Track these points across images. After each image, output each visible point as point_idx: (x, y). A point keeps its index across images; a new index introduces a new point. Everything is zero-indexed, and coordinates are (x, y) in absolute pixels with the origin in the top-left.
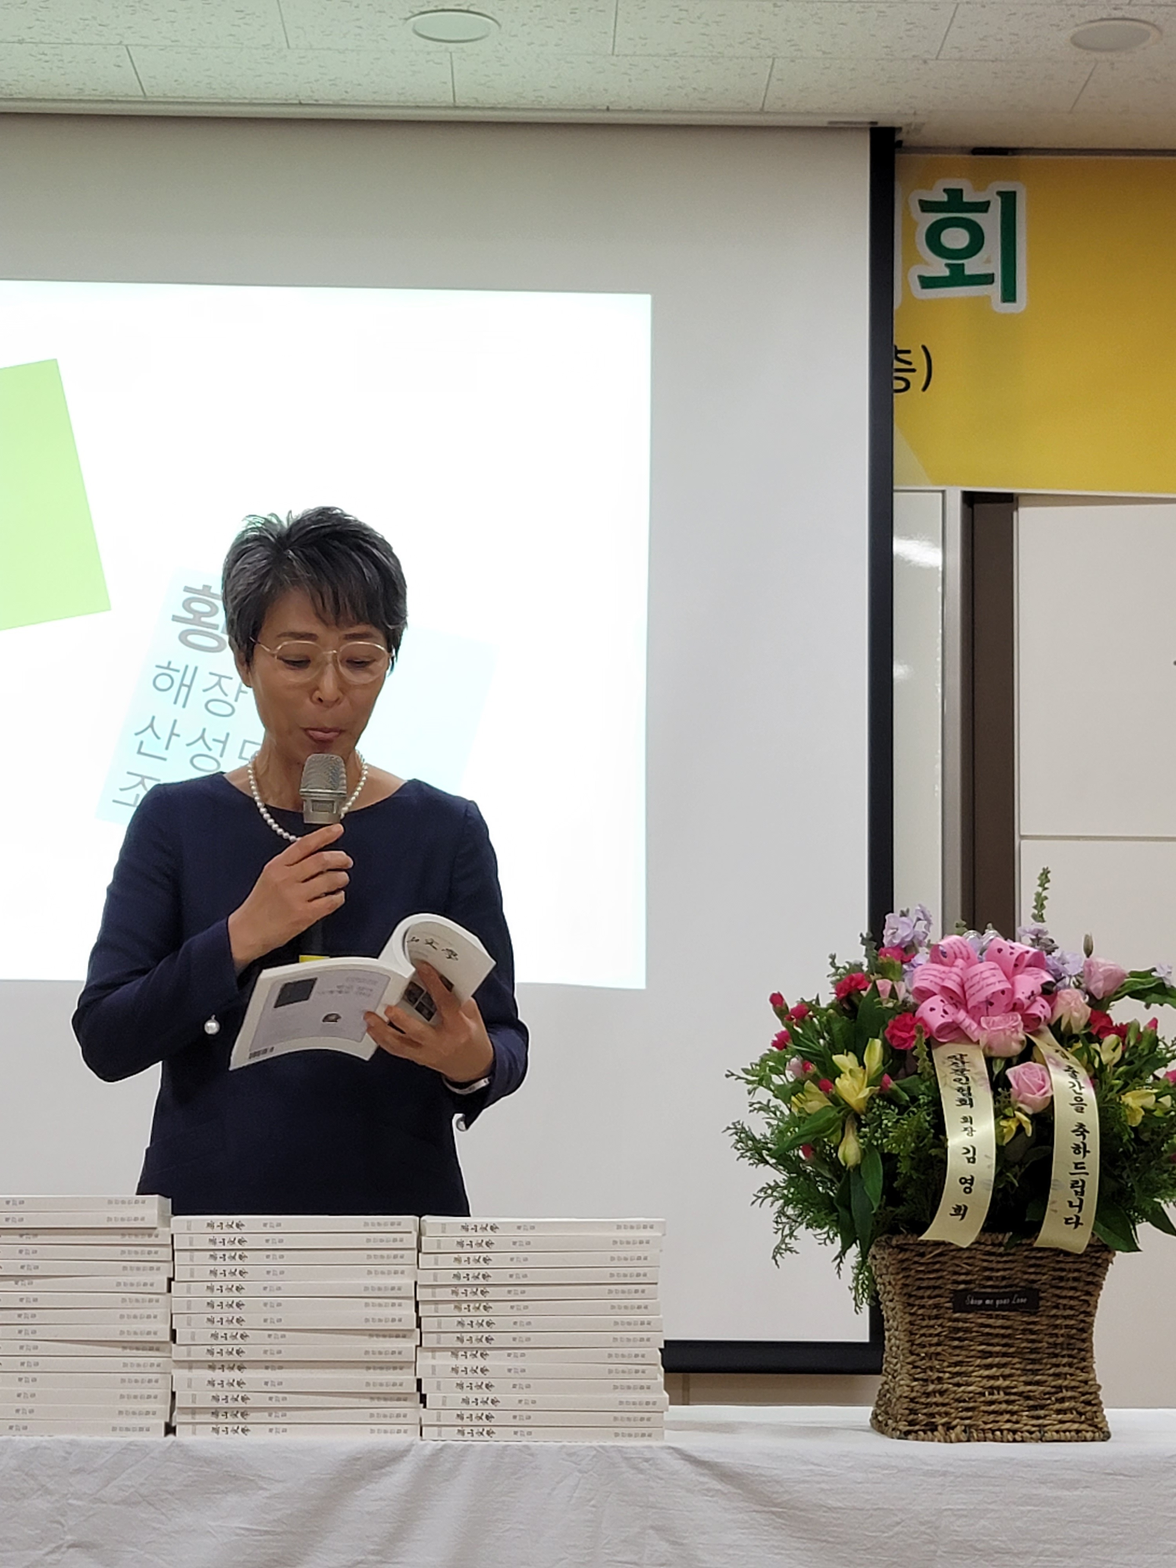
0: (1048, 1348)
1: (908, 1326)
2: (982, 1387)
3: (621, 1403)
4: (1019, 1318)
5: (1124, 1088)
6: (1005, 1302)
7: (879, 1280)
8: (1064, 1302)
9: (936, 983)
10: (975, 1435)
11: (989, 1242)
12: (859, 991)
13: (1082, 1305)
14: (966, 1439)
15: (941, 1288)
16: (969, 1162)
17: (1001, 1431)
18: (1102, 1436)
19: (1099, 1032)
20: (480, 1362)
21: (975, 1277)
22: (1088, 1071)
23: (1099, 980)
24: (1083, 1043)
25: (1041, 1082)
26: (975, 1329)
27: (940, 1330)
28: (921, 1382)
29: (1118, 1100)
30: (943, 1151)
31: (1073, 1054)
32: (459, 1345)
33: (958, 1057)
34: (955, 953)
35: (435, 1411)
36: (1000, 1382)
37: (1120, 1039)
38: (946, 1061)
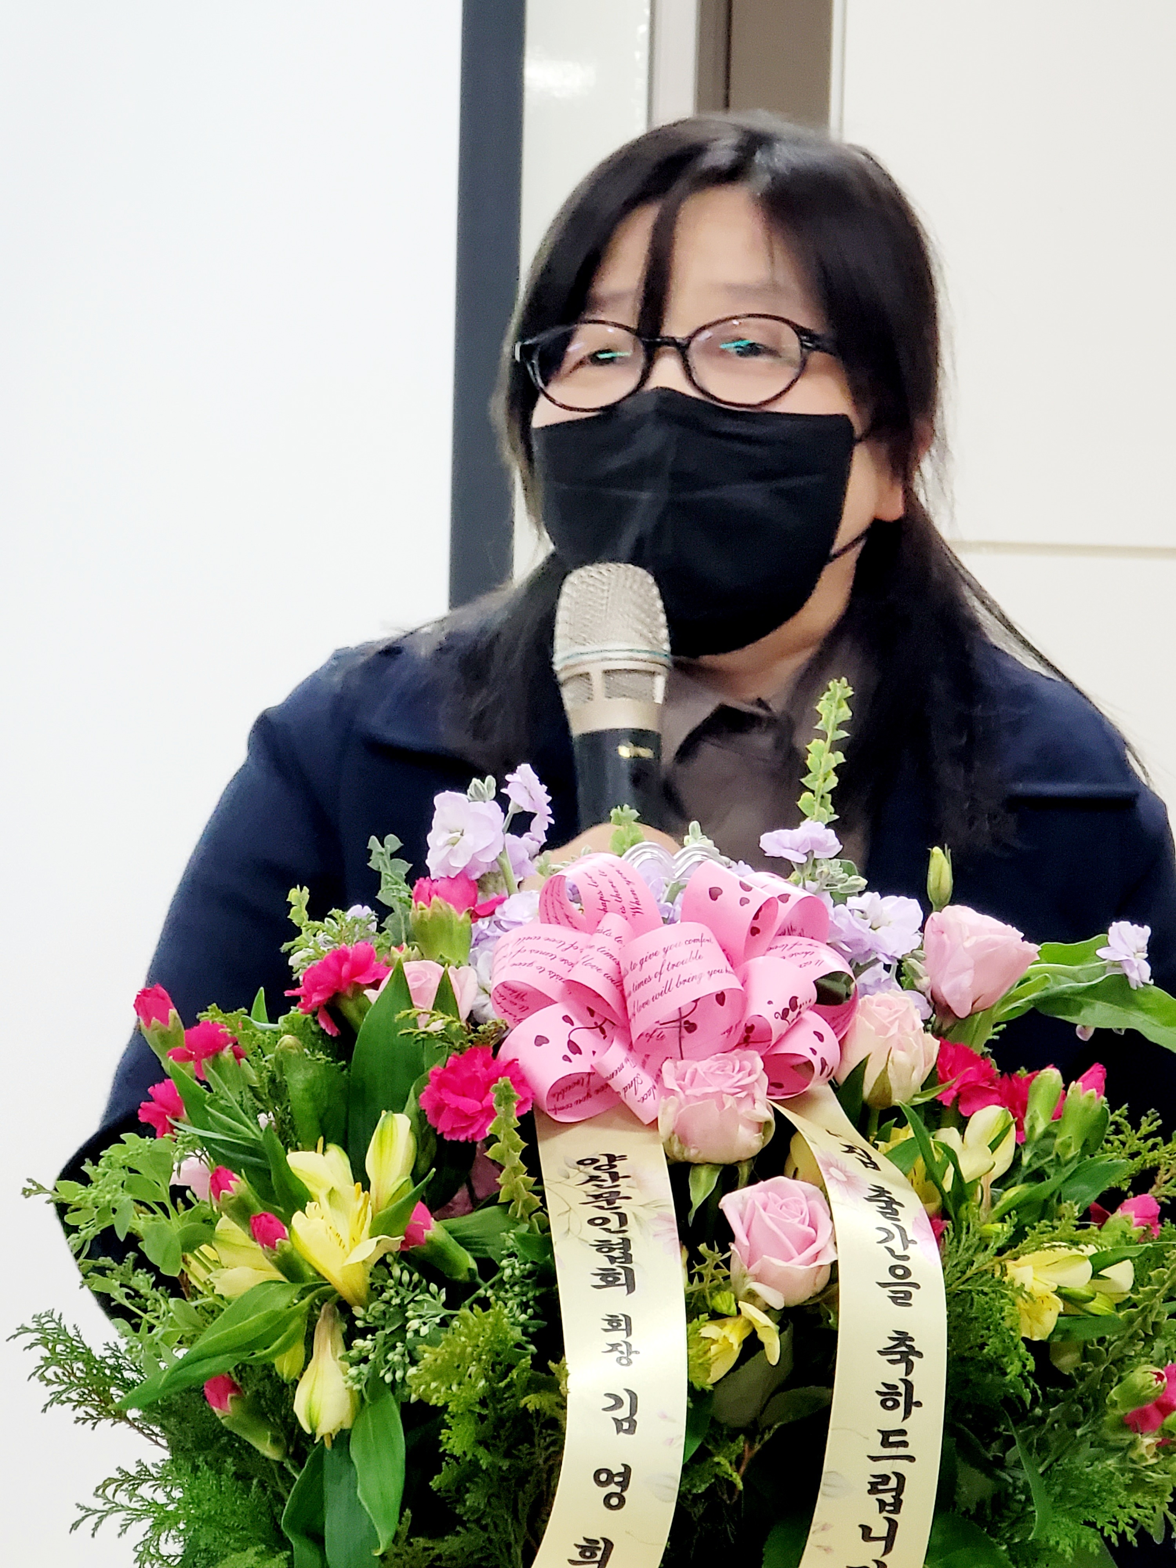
5: (1014, 1245)
9: (553, 975)
16: (620, 1429)
19: (958, 1099)
22: (926, 1199)
24: (916, 1128)
25: (810, 1230)
31: (890, 1155)
33: (604, 1161)
34: (602, 898)
37: (1009, 1119)
38: (573, 1172)
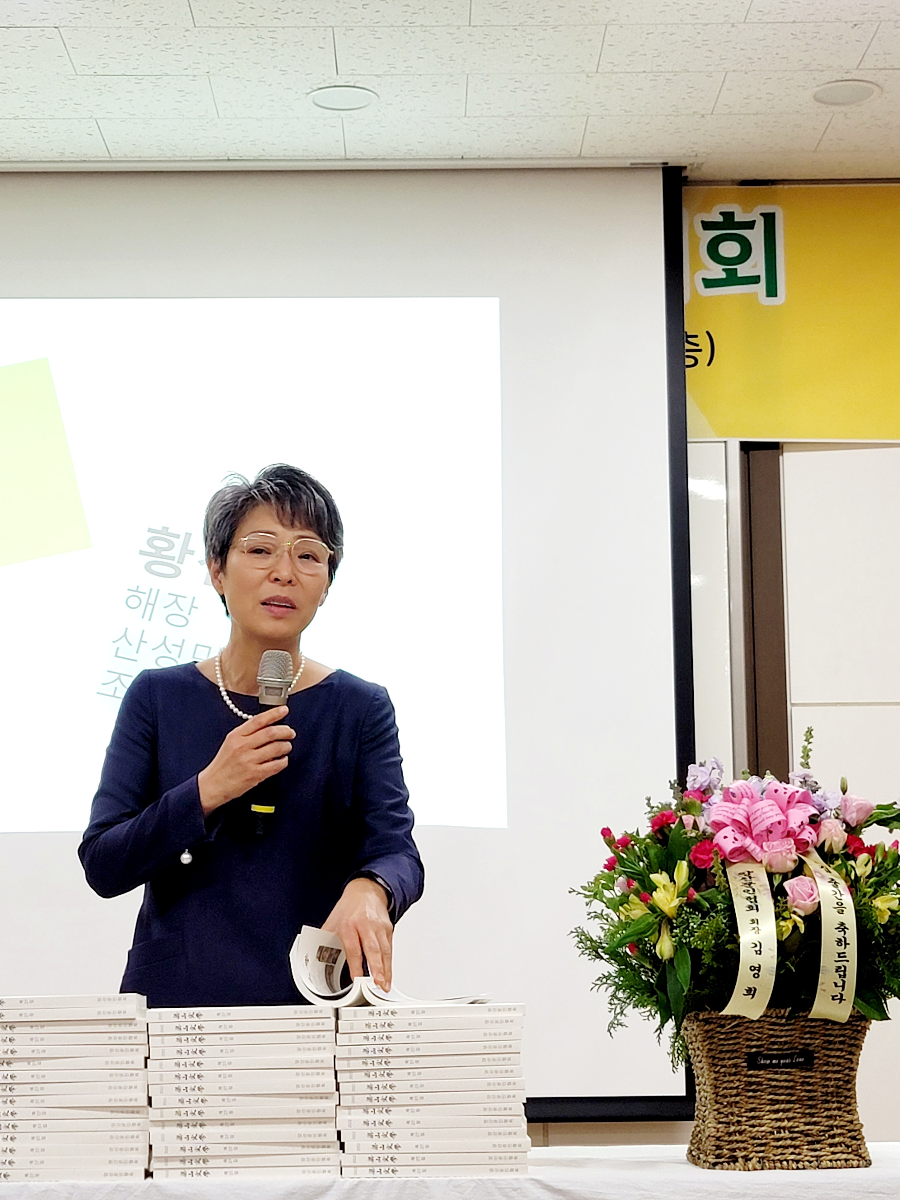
0: (821, 1096)
1: (712, 1082)
2: (771, 1127)
3: (494, 1146)
4: (799, 1073)
5: (874, 895)
6: (787, 1061)
7: (690, 1046)
8: (833, 1060)
9: (728, 817)
10: (767, 1164)
11: (774, 1015)
12: (669, 825)
13: (847, 1063)
14: (760, 1168)
15: (738, 1052)
16: (757, 954)
17: (787, 1161)
18: (865, 1163)
19: (854, 852)
20: (385, 1117)
21: (764, 1042)
22: (846, 881)
23: (854, 812)
24: (842, 861)
25: (811, 892)
26: (765, 1082)
27: (738, 1084)
28: (724, 1125)
29: (870, 903)
30: (736, 945)
31: (834, 869)
32: (369, 1103)
33: (747, 873)
34: (742, 793)
35: (352, 1156)
36: (785, 1123)
37: (870, 857)
38: (737, 877)
